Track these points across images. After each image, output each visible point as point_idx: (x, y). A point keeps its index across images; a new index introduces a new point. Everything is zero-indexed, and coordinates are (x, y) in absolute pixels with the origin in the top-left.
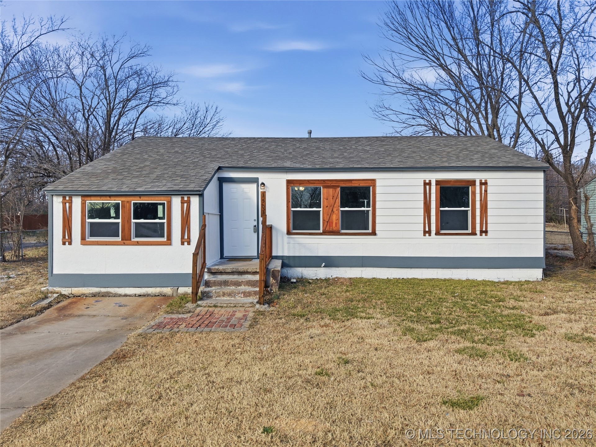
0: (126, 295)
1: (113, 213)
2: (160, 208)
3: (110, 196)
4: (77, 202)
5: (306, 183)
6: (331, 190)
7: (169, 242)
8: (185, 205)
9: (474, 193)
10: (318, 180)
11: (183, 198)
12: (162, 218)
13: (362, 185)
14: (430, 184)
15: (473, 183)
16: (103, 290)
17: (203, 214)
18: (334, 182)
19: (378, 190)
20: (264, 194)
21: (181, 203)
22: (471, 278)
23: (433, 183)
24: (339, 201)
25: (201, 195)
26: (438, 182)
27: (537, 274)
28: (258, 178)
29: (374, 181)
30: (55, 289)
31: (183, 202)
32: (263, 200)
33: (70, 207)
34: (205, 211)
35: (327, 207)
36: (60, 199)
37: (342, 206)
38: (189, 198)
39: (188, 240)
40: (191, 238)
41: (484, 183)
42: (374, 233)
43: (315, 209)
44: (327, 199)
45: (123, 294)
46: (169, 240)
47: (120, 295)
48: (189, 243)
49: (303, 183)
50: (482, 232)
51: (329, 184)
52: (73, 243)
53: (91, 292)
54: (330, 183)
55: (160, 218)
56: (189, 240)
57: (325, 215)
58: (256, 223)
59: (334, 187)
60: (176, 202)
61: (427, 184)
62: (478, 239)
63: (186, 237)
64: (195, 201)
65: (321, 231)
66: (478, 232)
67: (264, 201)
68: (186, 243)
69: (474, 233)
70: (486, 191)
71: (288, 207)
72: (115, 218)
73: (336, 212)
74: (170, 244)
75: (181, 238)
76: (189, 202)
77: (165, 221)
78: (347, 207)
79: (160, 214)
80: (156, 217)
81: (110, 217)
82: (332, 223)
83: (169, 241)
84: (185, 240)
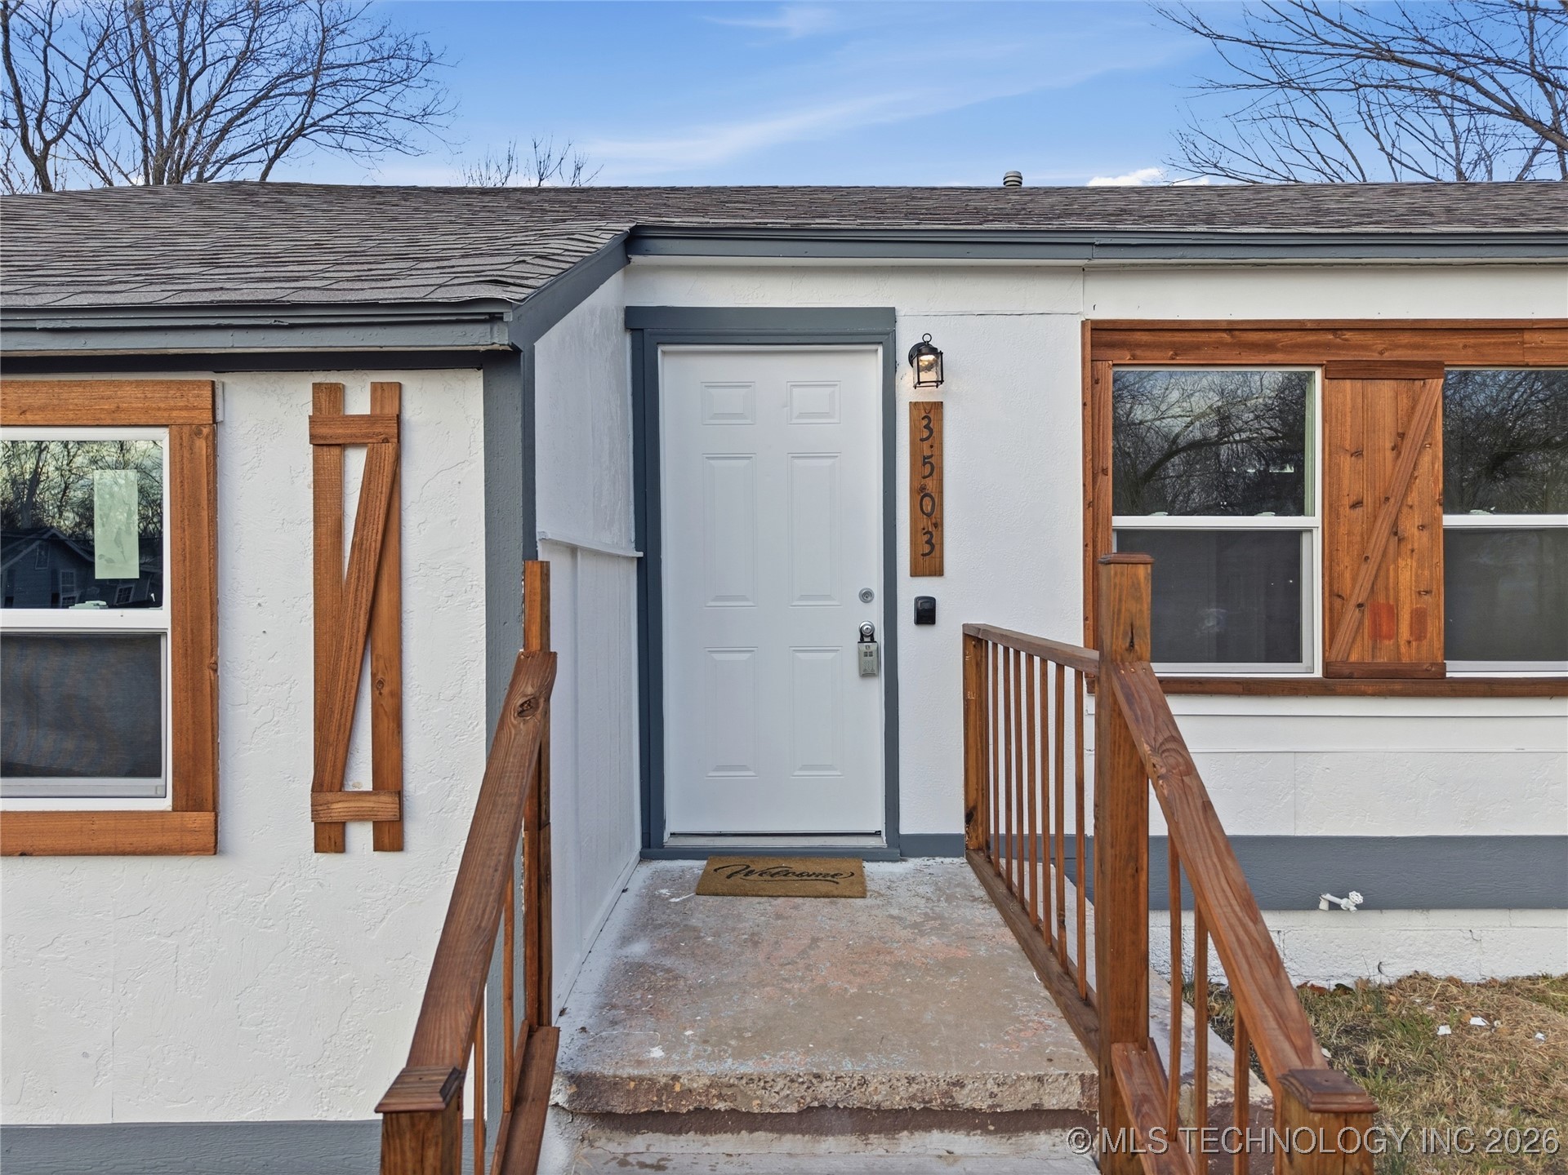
5: (1219, 345)
6: (1384, 392)
7: (199, 821)
8: (356, 462)
10: (1300, 327)
11: (329, 399)
12: (137, 597)
17: (530, 551)
18: (1405, 338)
20: (929, 418)
21: (319, 442)
24: (1432, 464)
28: (890, 314)
31: (328, 443)
32: (926, 460)
34: (540, 527)
35: (1357, 504)
37: (1457, 499)
38: (387, 396)
39: (385, 805)
40: (416, 783)
43: (1267, 521)
44: (1358, 454)
46: (198, 807)
48: (390, 837)
49: (1197, 347)
51: (1376, 350)
54: (1378, 342)
55: (119, 594)
56: (386, 803)
57: (1346, 561)
58: (874, 615)
59: (1407, 371)
60: (267, 434)
63: (361, 776)
64: (446, 426)
65: (1312, 665)
67: (928, 464)
68: (361, 835)
71: (1091, 504)
73: (1419, 539)
74: (212, 846)
75: (318, 787)
76: (386, 440)
78: (1485, 506)
79: (114, 555)
82: (1393, 613)
83: (204, 818)
84: (355, 802)
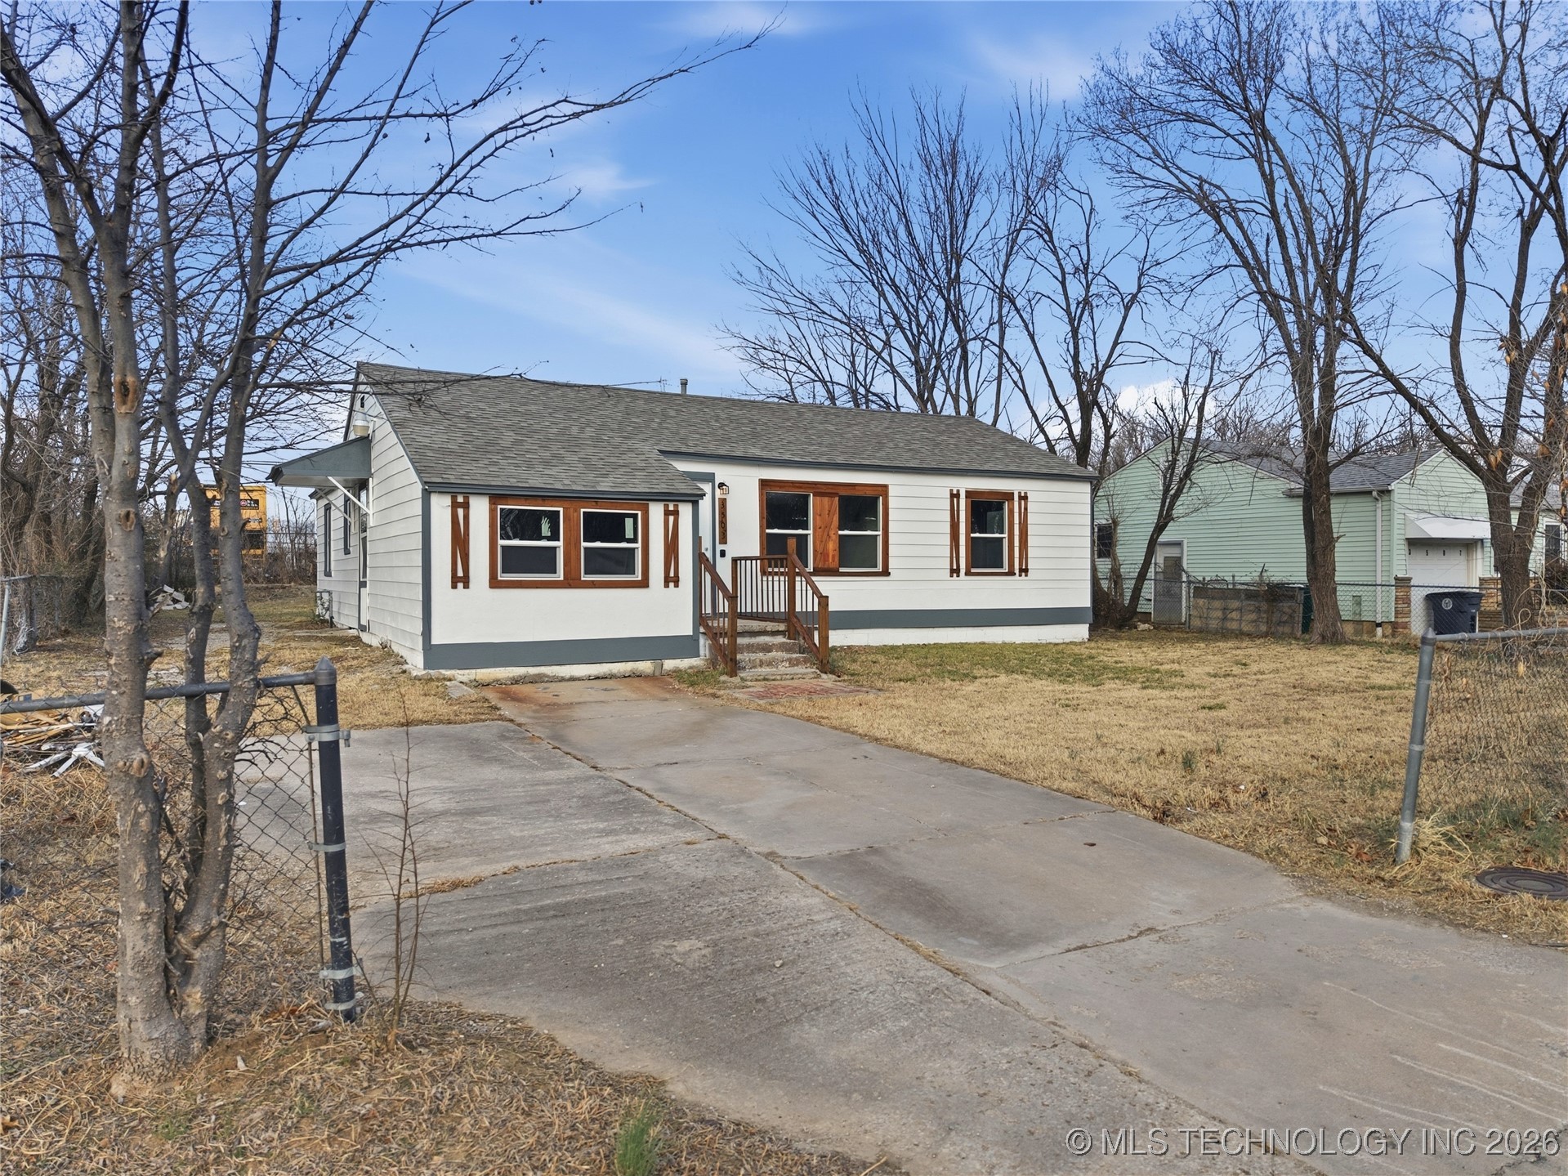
0: (572, 679)
1: (545, 529)
2: (629, 522)
3: (544, 498)
4: (480, 509)
5: (789, 486)
6: (826, 500)
7: (644, 583)
8: (671, 515)
9: (1011, 512)
10: (808, 483)
11: (666, 506)
12: (634, 540)
13: (869, 493)
14: (957, 495)
15: (1009, 496)
16: (533, 671)
18: (830, 486)
19: (893, 503)
20: (723, 502)
21: (665, 512)
22: (1007, 640)
23: (963, 495)
24: (836, 519)
25: (695, 504)
26: (969, 494)
27: (1081, 631)
28: (714, 474)
29: (885, 487)
30: (443, 672)
31: (667, 513)
33: (466, 517)
35: (818, 528)
36: (446, 501)
37: (842, 527)
38: (676, 506)
40: (681, 575)
41: (1024, 498)
42: (886, 572)
44: (820, 515)
45: (568, 676)
46: (644, 579)
47: (562, 680)
48: (677, 585)
49: (785, 486)
50: (1021, 570)
51: (824, 489)
52: (471, 585)
53: (511, 675)
54: (824, 487)
55: (629, 541)
56: (676, 578)
57: (816, 542)
59: (831, 495)
60: (656, 511)
61: (954, 496)
62: (1016, 581)
63: (672, 574)
64: (685, 511)
66: (1017, 571)
67: (723, 514)
68: (672, 585)
69: (1011, 573)
70: (1026, 509)
71: (761, 527)
72: (549, 539)
73: (833, 537)
74: (646, 587)
75: (665, 576)
76: (676, 513)
77: (639, 545)
78: (848, 529)
79: (629, 534)
80: (621, 538)
81: (540, 538)
82: (827, 556)
83: (645, 581)
84: (671, 580)
